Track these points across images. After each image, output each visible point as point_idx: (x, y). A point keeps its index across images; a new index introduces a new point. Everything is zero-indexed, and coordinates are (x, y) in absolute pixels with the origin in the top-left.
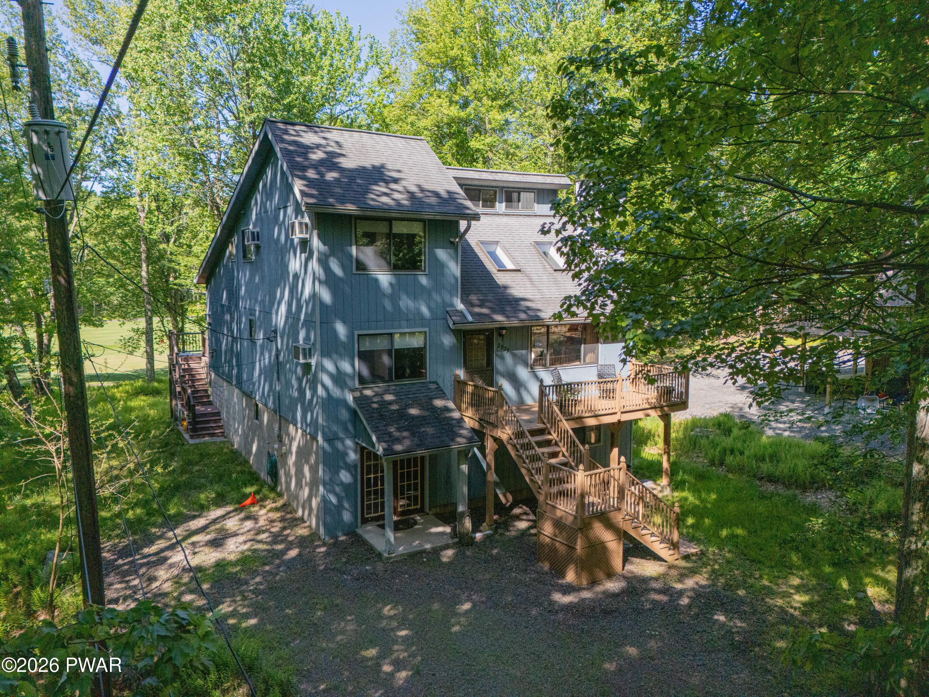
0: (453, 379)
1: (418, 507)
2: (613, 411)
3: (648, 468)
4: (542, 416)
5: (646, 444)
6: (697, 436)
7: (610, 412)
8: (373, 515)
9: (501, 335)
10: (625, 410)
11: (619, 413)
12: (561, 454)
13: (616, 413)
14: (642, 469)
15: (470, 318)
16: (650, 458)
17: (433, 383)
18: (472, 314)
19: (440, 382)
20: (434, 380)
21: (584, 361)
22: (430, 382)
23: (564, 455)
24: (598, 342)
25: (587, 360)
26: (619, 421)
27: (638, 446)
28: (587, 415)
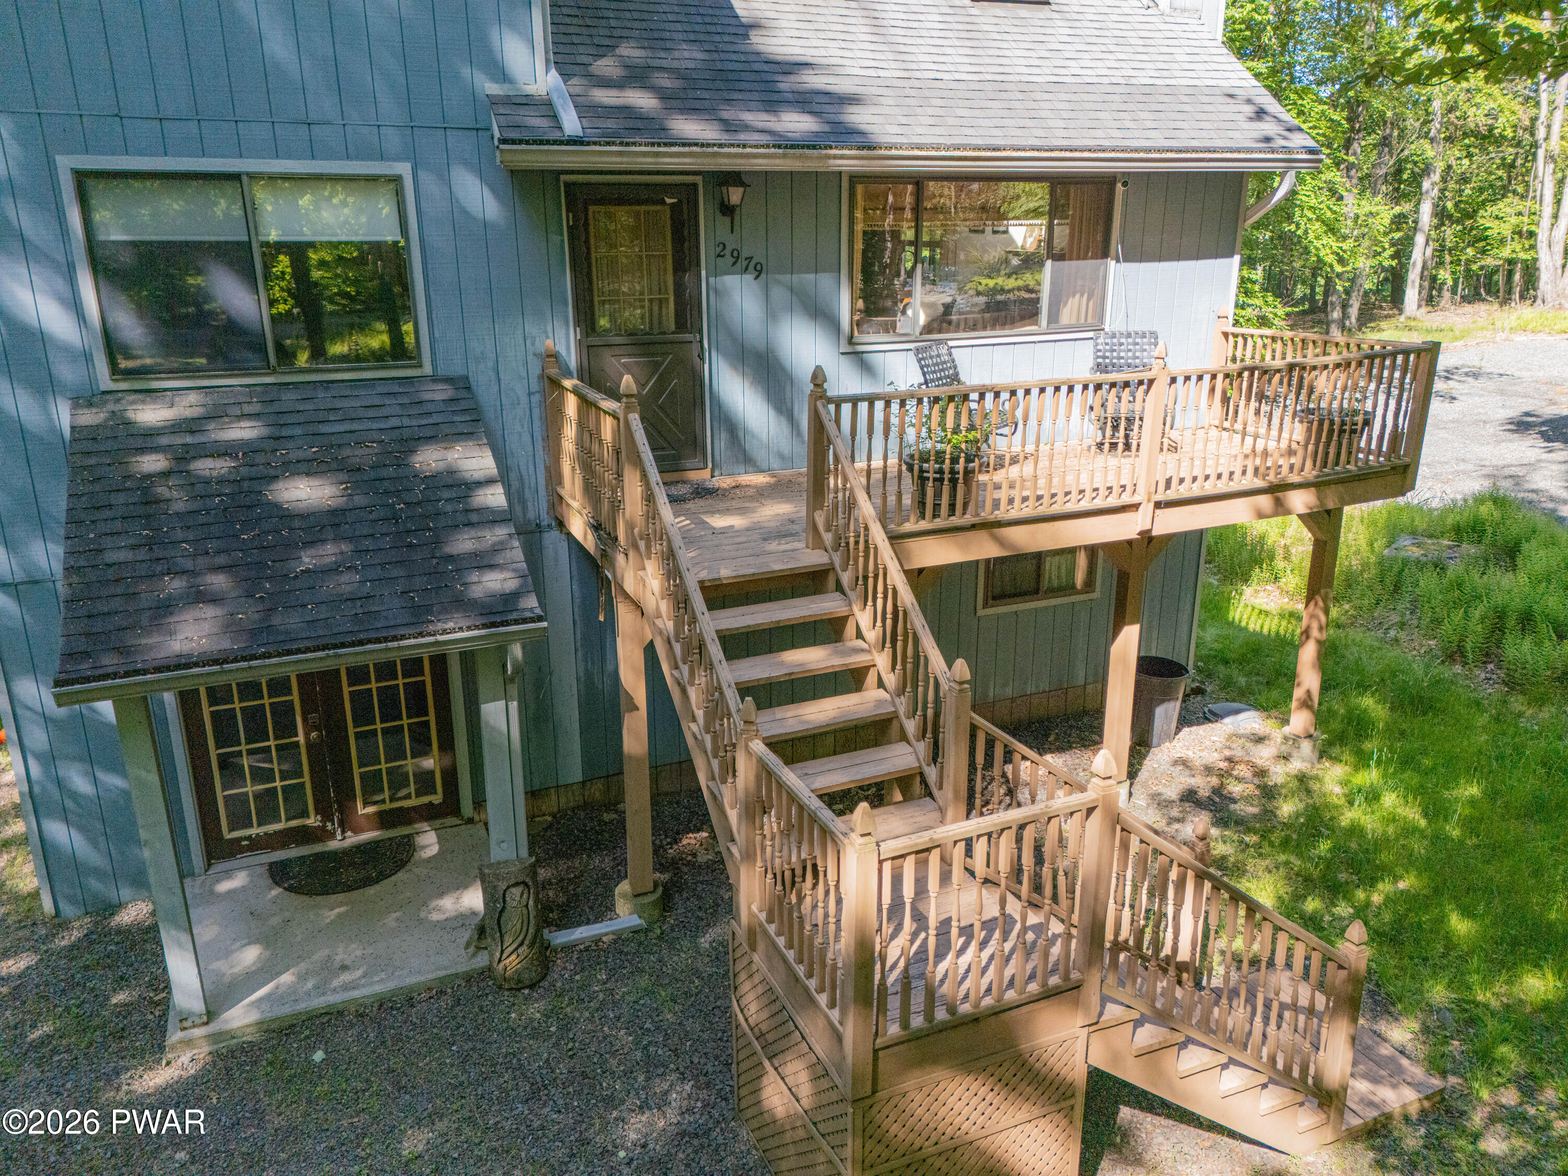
0: (535, 370)
1: (437, 799)
2: (1126, 499)
3: (1242, 660)
4: (820, 518)
5: (1246, 580)
6: (1405, 562)
7: (1112, 501)
8: (253, 831)
9: (727, 210)
10: (1171, 495)
11: (1147, 509)
12: (871, 678)
13: (1135, 507)
14: (1226, 662)
15: (571, 123)
16: (1254, 625)
17: (448, 380)
18: (585, 109)
19: (482, 380)
20: (457, 369)
21: (1054, 318)
22: (435, 379)
23: (881, 684)
24: (1104, 253)
25: (1067, 316)
26: (1147, 538)
27: (1223, 581)
28: (1014, 514)
